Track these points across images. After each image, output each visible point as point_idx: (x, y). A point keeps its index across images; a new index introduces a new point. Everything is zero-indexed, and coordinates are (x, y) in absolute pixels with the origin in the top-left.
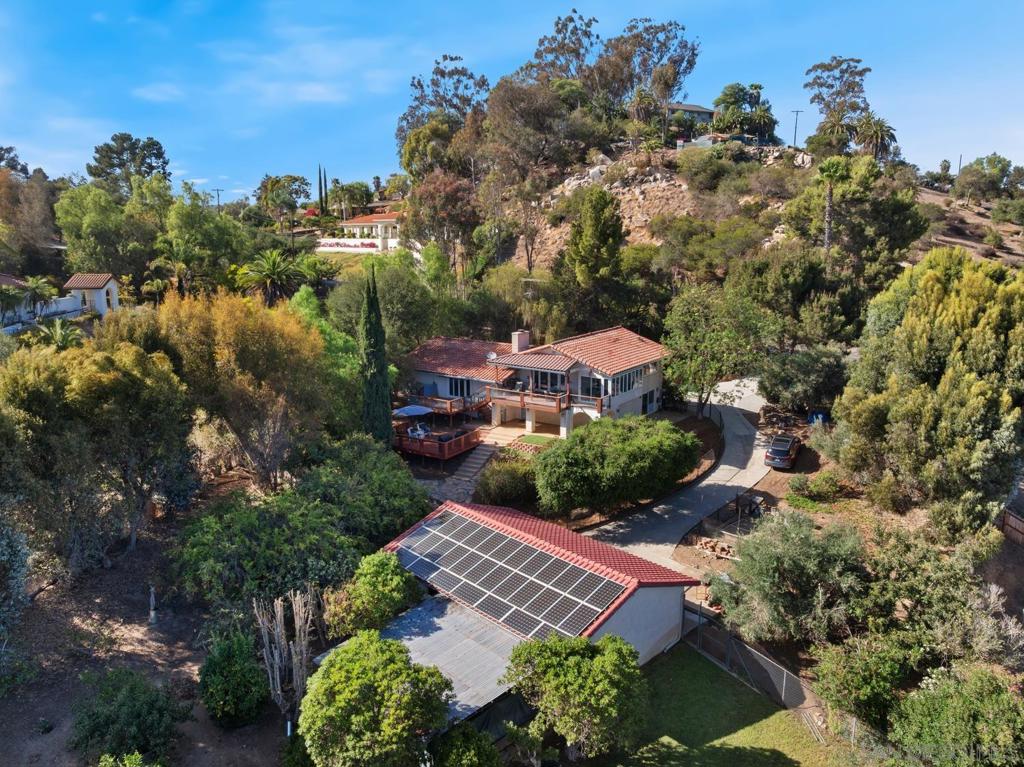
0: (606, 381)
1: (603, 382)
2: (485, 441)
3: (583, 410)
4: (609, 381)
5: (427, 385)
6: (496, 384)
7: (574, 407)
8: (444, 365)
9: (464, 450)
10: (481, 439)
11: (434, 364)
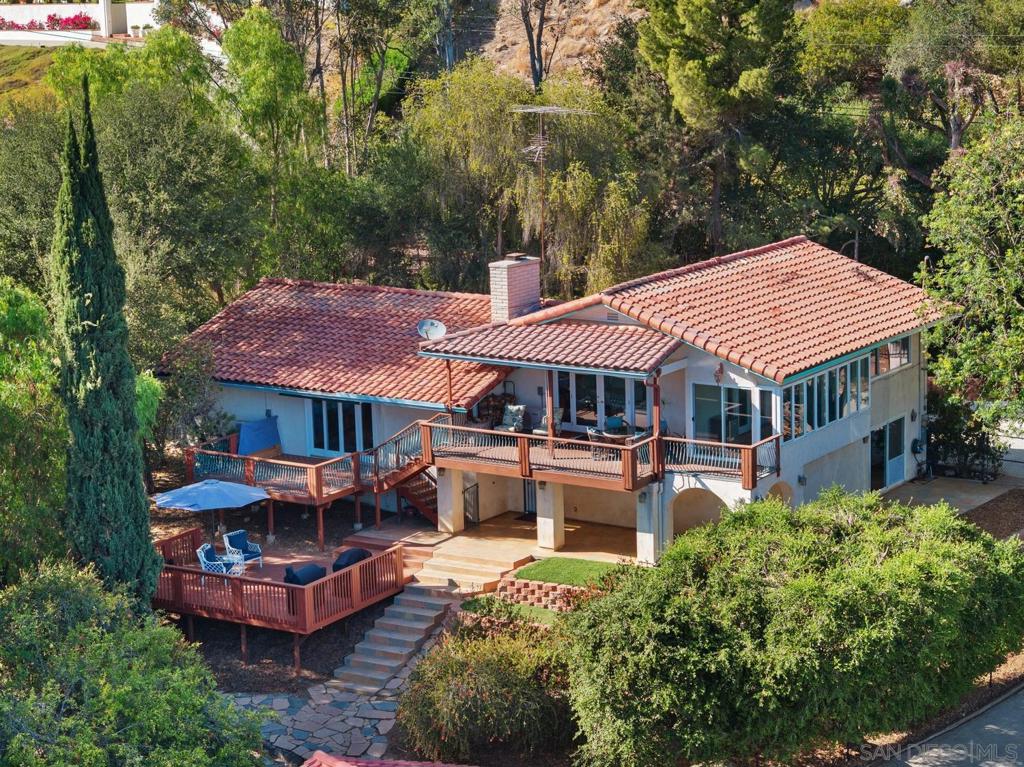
0: (765, 396)
1: (756, 401)
2: (419, 579)
3: (701, 482)
4: (773, 396)
5: (247, 426)
6: (449, 411)
7: (672, 473)
8: (294, 361)
9: (359, 605)
10: (408, 572)
11: (267, 360)
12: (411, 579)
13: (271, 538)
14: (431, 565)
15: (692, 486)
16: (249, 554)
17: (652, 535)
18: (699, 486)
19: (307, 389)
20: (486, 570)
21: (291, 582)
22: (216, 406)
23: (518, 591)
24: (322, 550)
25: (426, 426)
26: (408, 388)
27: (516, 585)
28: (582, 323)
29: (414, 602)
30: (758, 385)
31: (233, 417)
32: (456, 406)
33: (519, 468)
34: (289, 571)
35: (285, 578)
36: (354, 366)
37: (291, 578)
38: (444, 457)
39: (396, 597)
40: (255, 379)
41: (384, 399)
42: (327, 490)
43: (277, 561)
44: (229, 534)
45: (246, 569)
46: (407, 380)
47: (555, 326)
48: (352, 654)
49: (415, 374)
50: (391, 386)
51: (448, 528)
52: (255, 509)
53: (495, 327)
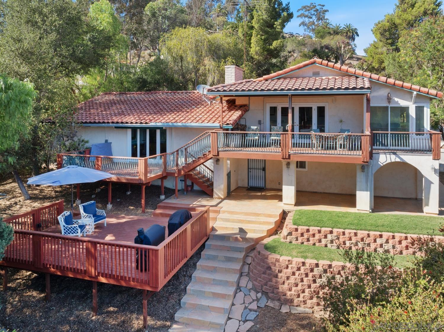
0: (420, 111)
1: (412, 112)
2: (216, 228)
3: (400, 158)
4: (425, 109)
5: (96, 145)
6: (221, 128)
7: (379, 153)
8: (122, 114)
9: (190, 253)
10: (211, 224)
11: (107, 114)
12: (213, 229)
13: (110, 206)
14: (222, 219)
15: (393, 160)
16: (97, 217)
17: (369, 193)
18: (398, 160)
19: (132, 123)
20: (262, 220)
21: (142, 243)
22: (78, 134)
23: (302, 235)
24: (143, 212)
25: (215, 133)
26: (192, 119)
27: (299, 231)
28: (297, 78)
29: (220, 246)
30: (415, 103)
31: (87, 142)
32: (226, 125)
33: (280, 154)
34: (140, 232)
35: (135, 239)
36: (156, 114)
37: (141, 238)
38: (225, 151)
39: (207, 243)
40: (101, 121)
41: (180, 124)
42: (148, 175)
43: (113, 221)
44: (83, 204)
45: (95, 228)
46: (190, 116)
47: (283, 79)
48: (185, 296)
49: (192, 114)
50: (182, 119)
51: (219, 196)
52: (98, 190)
53: (246, 82)
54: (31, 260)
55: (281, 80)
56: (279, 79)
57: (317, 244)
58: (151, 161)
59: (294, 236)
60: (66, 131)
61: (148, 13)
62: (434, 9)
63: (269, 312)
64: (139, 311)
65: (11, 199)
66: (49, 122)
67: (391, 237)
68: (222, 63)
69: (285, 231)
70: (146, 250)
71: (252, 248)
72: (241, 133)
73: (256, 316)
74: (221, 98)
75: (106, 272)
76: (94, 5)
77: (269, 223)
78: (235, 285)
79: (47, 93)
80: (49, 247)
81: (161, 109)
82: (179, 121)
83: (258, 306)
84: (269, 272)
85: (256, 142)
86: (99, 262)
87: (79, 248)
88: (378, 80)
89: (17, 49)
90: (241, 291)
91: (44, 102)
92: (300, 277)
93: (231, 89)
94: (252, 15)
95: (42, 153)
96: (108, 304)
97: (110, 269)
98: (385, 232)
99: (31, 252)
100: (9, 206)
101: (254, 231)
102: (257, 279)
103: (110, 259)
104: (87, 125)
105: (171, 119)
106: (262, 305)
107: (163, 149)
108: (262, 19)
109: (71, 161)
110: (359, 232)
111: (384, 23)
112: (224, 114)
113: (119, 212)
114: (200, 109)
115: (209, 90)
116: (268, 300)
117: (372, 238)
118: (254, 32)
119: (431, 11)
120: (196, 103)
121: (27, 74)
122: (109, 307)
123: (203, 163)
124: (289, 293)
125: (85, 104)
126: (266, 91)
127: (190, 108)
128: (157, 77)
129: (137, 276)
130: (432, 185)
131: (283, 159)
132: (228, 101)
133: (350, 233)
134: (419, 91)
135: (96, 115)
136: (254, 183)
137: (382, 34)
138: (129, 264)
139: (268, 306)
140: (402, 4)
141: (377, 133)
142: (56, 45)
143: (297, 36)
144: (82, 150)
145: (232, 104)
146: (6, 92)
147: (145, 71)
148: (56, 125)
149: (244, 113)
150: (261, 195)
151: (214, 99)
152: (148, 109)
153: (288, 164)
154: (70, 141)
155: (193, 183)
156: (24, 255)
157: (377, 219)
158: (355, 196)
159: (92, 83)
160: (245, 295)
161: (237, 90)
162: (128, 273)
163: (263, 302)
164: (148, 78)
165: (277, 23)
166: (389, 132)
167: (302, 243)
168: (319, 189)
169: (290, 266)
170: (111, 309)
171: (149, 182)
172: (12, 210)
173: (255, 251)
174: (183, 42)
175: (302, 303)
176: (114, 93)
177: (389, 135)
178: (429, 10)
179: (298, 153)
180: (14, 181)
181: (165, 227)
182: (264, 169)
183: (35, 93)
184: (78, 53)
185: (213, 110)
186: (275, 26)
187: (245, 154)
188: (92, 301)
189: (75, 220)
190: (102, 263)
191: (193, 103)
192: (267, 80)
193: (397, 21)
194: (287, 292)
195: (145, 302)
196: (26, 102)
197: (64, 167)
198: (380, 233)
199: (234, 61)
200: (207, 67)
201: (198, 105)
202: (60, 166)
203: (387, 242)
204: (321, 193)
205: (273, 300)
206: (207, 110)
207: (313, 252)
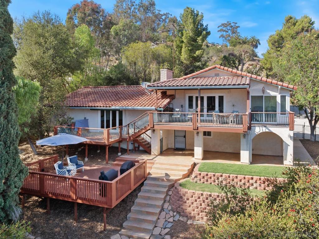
0: (283, 98)
1: (279, 100)
2: (151, 173)
4: (287, 97)
5: (78, 121)
6: (156, 110)
7: (255, 126)
8: (95, 101)
9: (133, 188)
10: (148, 171)
11: (85, 101)
12: (149, 174)
13: (86, 159)
14: (155, 167)
15: (264, 131)
16: (78, 165)
17: (248, 151)
18: (267, 130)
19: (100, 107)
20: (180, 169)
21: (103, 179)
22: (67, 114)
23: (203, 177)
24: (107, 163)
25: (151, 113)
26: (138, 104)
27: (202, 175)
28: (205, 77)
29: (153, 184)
30: (280, 94)
31: (73, 119)
32: (159, 108)
33: (192, 126)
34: (102, 173)
35: (99, 177)
36: (116, 101)
37: (103, 177)
38: (158, 125)
39: (145, 182)
40: (82, 105)
41: (130, 107)
42: (110, 140)
43: (88, 168)
44: (70, 157)
45: (77, 172)
46: (137, 103)
47: (196, 78)
48: (130, 213)
49: (139, 101)
50: (132, 104)
51: (154, 153)
52: (80, 149)
53: (172, 80)
54: (38, 189)
55: (194, 79)
56: (193, 78)
57: (213, 183)
58: (111, 131)
59: (198, 178)
60: (60, 112)
61: (113, 33)
62: (309, 27)
63: (180, 223)
64: (102, 221)
65: (26, 154)
66: (49, 106)
67: (259, 179)
68: (161, 66)
69: (193, 175)
70: (105, 183)
71: (172, 186)
72: (169, 113)
73: (171, 225)
74: (156, 91)
75: (82, 197)
76: (78, 29)
77: (184, 170)
78: (161, 207)
79: (48, 87)
80: (49, 183)
81: (119, 98)
82: (130, 105)
83: (173, 220)
84: (181, 199)
85: (178, 119)
86: (78, 191)
87: (66, 183)
88: (256, 79)
89: (29, 61)
90: (164, 211)
91: (46, 93)
92: (199, 203)
93: (162, 85)
94: (182, 33)
95: (45, 125)
96: (83, 217)
97: (84, 195)
98: (255, 176)
99: (38, 185)
100: (25, 159)
101: (175, 175)
102: (174, 204)
103: (84, 190)
104: (73, 108)
105: (125, 104)
106: (176, 220)
107: (121, 123)
108: (189, 36)
109: (63, 131)
110: (238, 176)
111: (274, 36)
112: (159, 101)
113: (92, 163)
114: (144, 97)
115: (148, 86)
116: (180, 217)
117: (247, 180)
118: (184, 45)
119: (307, 28)
120: (142, 94)
121: (35, 76)
122: (84, 218)
123: (144, 133)
124: (193, 212)
125: (72, 94)
126: (184, 86)
127: (138, 97)
128: (119, 76)
129: (100, 200)
130: (289, 147)
131: (194, 130)
132: (162, 92)
133: (233, 177)
134: (282, 86)
135: (79, 101)
136: (178, 146)
137: (273, 44)
138: (95, 192)
139: (180, 220)
140: (287, 23)
141: (254, 113)
142: (53, 57)
143: (217, 45)
144: (69, 124)
145: (164, 94)
146: (24, 88)
147: (111, 72)
148: (53, 108)
149: (171, 100)
150: (182, 153)
151: (152, 91)
152: (111, 98)
153: (198, 133)
154: (62, 118)
155: (139, 146)
156: (35, 187)
157: (252, 168)
158: (239, 154)
159: (76, 80)
160: (166, 213)
161: (166, 86)
162: (95, 198)
163: (177, 218)
164: (113, 77)
165: (199, 39)
166: (264, 113)
167: (204, 183)
168: (220, 150)
169: (194, 196)
170: (85, 219)
171: (111, 144)
172: (26, 161)
173: (174, 187)
174: (136, 53)
175: (201, 219)
176: (91, 87)
177: (264, 115)
178: (305, 27)
179: (203, 126)
180: (28, 144)
181: (117, 171)
182: (185, 137)
183: (41, 88)
184: (66, 62)
185: (152, 98)
186: (197, 41)
187: (170, 126)
188: (74, 215)
189: (65, 167)
190: (80, 192)
191: (140, 94)
192: (185, 79)
193: (284, 35)
194: (192, 212)
195: (105, 215)
196: (35, 94)
197: (58, 134)
198: (252, 177)
199: (169, 65)
200: (151, 69)
201: (143, 95)
202: (56, 133)
203: (256, 182)
204: (221, 152)
205: (183, 216)
206: (149, 98)
207: (209, 188)
